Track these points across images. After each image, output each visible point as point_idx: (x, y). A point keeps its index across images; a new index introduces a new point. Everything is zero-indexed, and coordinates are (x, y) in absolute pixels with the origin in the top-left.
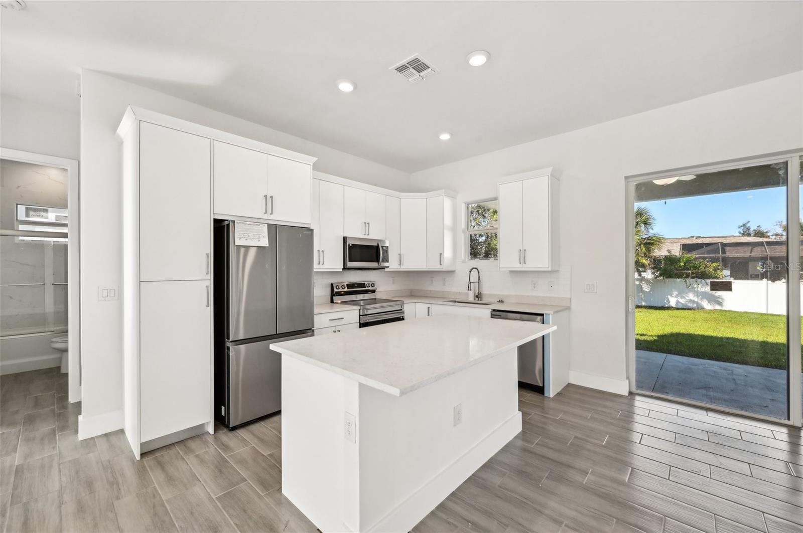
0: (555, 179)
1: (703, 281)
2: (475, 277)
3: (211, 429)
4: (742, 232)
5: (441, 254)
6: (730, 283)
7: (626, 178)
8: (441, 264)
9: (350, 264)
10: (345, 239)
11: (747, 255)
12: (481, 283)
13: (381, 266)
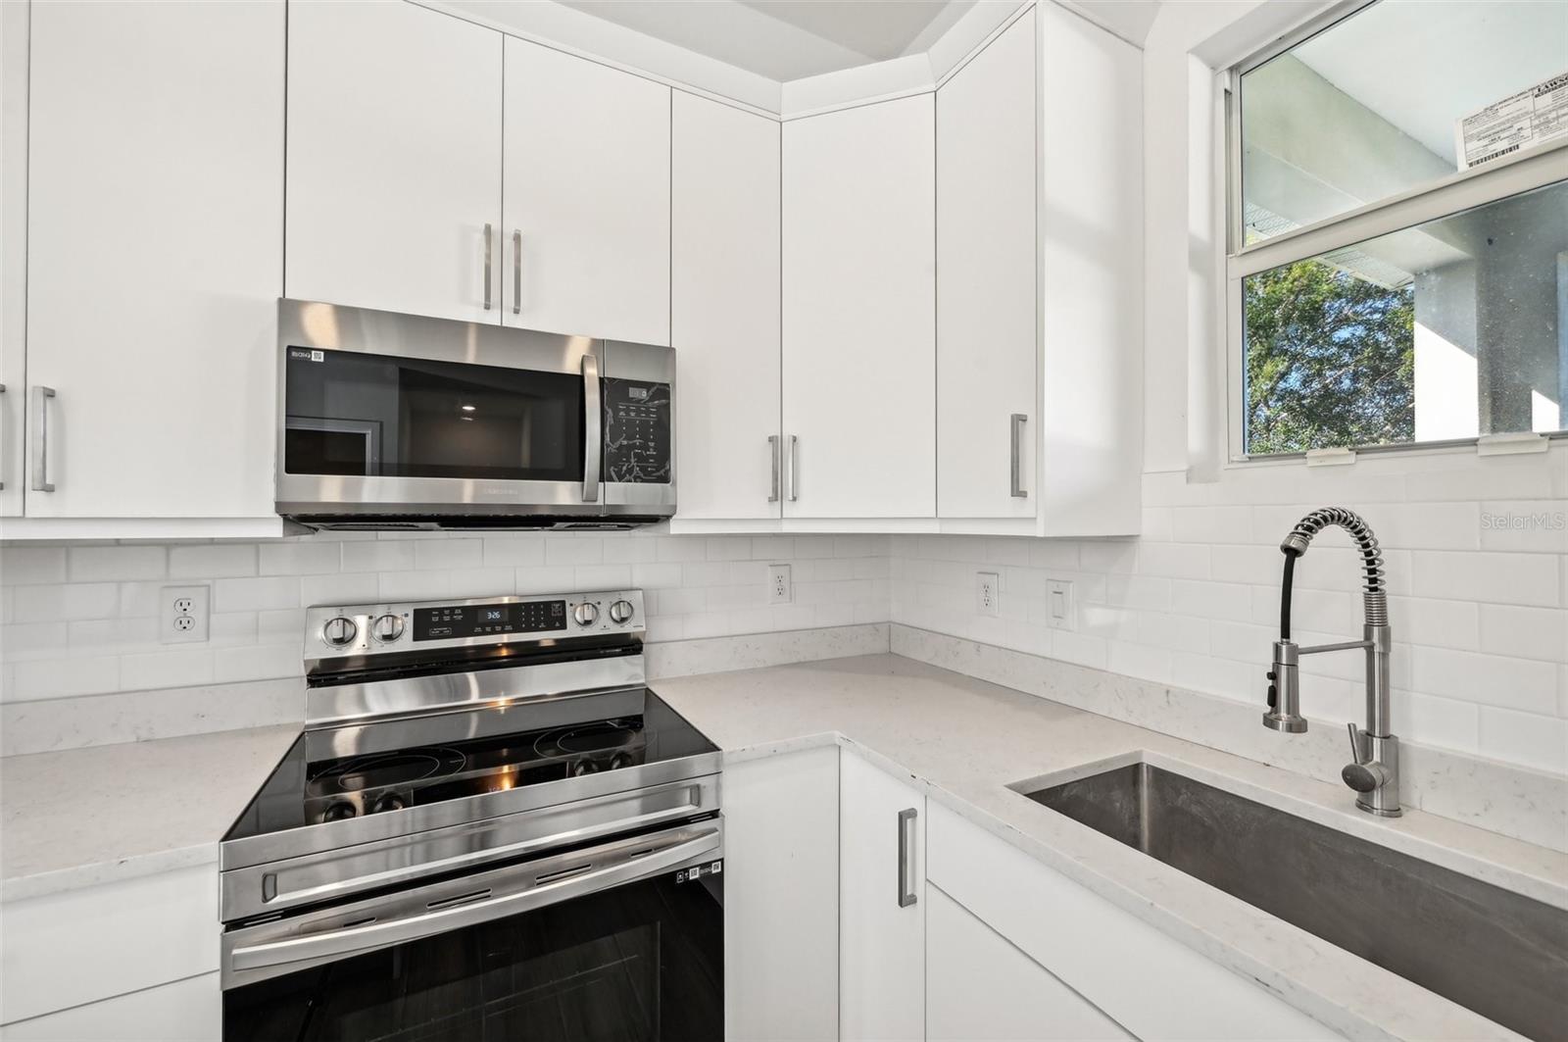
5: (1018, 420)
8: (1017, 492)
12: (1391, 654)
13: (600, 502)
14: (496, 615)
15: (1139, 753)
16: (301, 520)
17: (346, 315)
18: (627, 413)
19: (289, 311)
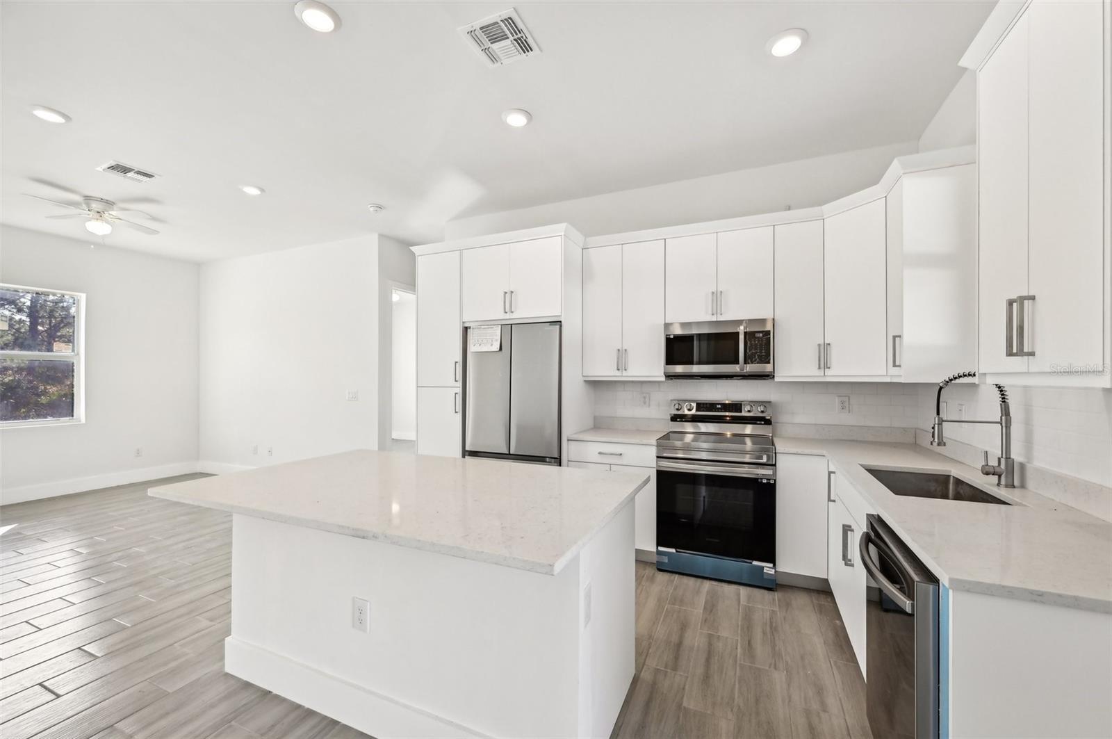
5: (897, 338)
8: (895, 365)
10: (667, 328)
12: (1012, 427)
13: (745, 371)
14: (720, 406)
15: (950, 471)
16: (669, 376)
17: (683, 325)
18: (755, 341)
19: (667, 326)
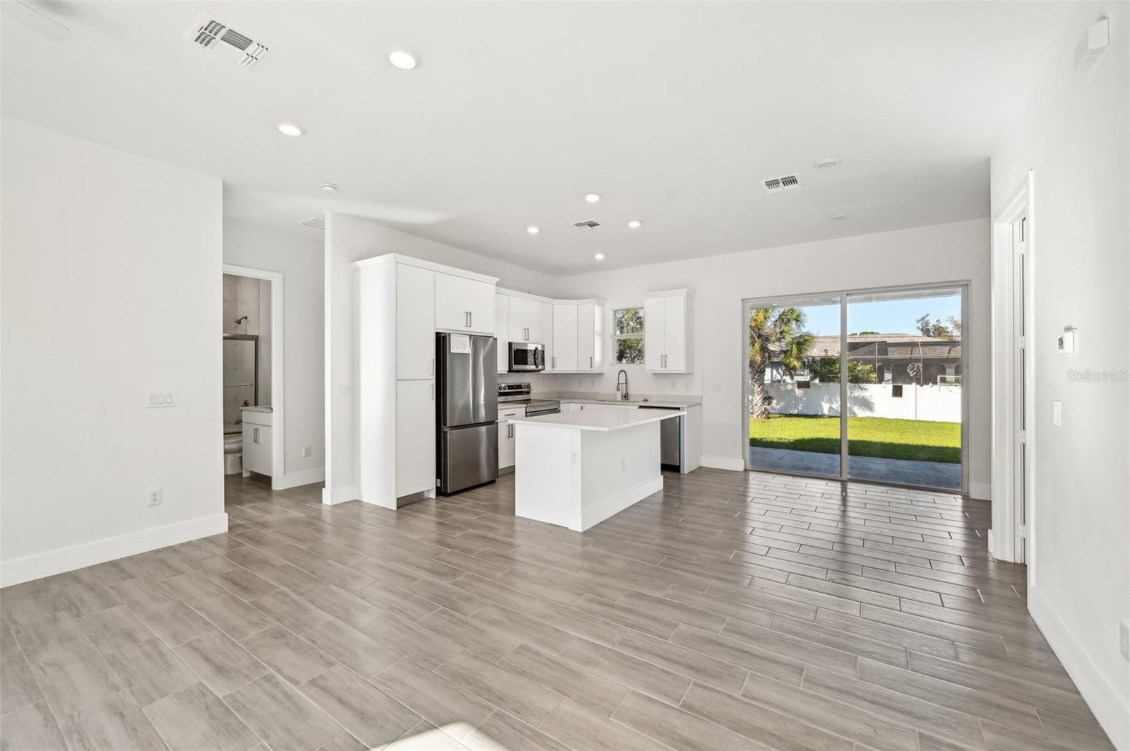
0: (690, 298)
1: (856, 385)
2: (622, 379)
3: (433, 495)
4: (921, 327)
5: (591, 357)
6: (901, 387)
7: (743, 300)
8: (591, 367)
9: (515, 367)
10: (510, 345)
11: (908, 356)
